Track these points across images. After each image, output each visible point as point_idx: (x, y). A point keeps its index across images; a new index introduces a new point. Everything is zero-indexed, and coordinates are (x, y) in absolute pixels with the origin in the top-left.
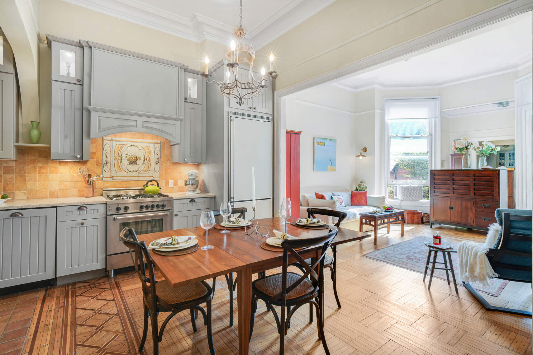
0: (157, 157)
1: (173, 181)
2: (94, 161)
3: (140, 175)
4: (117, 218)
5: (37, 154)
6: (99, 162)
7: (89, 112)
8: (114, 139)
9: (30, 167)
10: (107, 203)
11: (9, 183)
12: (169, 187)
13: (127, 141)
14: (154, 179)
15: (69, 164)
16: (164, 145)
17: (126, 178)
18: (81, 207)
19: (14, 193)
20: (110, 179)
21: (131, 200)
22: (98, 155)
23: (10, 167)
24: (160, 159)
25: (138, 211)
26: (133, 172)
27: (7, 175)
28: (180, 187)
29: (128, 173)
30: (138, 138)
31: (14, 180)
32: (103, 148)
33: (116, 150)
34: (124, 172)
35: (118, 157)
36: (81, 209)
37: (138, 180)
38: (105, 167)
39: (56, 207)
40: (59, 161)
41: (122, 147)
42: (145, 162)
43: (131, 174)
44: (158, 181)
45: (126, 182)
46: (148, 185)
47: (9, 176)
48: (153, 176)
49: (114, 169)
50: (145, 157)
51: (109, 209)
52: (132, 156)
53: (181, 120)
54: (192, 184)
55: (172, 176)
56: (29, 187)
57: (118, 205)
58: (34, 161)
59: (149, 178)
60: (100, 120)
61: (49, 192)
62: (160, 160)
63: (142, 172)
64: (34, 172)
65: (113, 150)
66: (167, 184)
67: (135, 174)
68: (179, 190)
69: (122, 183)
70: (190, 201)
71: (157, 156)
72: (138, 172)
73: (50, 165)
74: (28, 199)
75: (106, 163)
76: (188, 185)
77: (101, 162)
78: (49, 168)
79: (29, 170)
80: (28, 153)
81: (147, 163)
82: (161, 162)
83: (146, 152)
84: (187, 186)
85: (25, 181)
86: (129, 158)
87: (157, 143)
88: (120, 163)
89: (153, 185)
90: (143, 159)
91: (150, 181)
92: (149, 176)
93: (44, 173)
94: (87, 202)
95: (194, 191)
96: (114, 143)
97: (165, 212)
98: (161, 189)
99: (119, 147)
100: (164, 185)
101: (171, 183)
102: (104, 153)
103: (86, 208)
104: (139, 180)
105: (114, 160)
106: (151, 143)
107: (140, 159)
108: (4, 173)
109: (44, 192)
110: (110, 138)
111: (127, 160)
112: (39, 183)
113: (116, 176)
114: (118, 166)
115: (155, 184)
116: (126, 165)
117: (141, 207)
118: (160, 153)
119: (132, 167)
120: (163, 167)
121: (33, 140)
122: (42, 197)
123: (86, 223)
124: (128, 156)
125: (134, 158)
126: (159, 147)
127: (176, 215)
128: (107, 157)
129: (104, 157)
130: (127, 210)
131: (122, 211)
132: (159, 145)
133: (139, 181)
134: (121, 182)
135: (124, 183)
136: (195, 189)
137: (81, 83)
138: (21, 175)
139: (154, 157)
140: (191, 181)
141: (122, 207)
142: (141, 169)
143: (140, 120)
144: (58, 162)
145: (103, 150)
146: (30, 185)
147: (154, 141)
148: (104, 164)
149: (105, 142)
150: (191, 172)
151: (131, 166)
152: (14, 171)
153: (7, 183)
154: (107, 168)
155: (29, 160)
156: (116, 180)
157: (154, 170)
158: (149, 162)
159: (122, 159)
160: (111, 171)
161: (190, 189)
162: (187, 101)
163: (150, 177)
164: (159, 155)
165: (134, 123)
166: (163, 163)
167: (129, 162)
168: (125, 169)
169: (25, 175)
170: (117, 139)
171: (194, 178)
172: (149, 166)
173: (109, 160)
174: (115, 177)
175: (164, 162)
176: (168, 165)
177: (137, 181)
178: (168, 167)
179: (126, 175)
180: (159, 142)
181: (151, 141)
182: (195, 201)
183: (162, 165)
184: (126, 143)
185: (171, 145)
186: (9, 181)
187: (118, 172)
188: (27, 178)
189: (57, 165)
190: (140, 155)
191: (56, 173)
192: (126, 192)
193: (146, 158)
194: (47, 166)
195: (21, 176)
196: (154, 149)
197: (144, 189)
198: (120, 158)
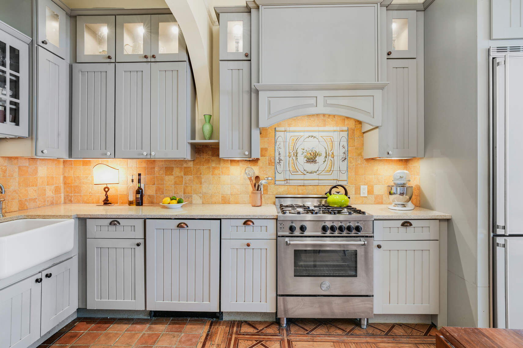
0: (344, 152)
1: (366, 186)
2: (266, 159)
3: (321, 177)
4: (291, 242)
5: (210, 153)
6: (271, 161)
7: (257, 92)
8: (288, 129)
9: (205, 167)
10: (277, 219)
11: (188, 185)
12: (362, 195)
13: (304, 131)
14: (340, 183)
15: (241, 164)
16: (353, 133)
17: (302, 181)
18: (247, 222)
19: (191, 196)
20: (283, 183)
21: (309, 217)
22: (270, 151)
23: (189, 167)
24: (348, 154)
25: (320, 234)
26: (311, 173)
27: (186, 177)
28: (377, 197)
29: (304, 174)
30: (318, 126)
31: (192, 181)
32: (276, 142)
33: (290, 144)
34: (300, 173)
35: (292, 154)
36: (247, 225)
37: (318, 184)
38: (278, 166)
39: (220, 219)
40: (231, 160)
41: (297, 140)
42: (327, 159)
43: (308, 176)
44: (346, 187)
45: (302, 187)
46: (332, 192)
47: (188, 177)
48: (338, 179)
49: (288, 169)
50: (327, 151)
51: (281, 228)
52: (310, 152)
53: (382, 88)
54: (402, 194)
55: (365, 179)
56: (204, 190)
57: (292, 222)
58: (208, 161)
59: (332, 181)
60: (269, 102)
61: (222, 197)
62: (348, 156)
63: (323, 173)
64: (208, 173)
65: (287, 143)
66: (358, 190)
67: (314, 176)
68: (375, 201)
69: (298, 188)
70: (403, 225)
71: (344, 150)
72: (318, 173)
73: (222, 165)
74: (203, 203)
75: (278, 162)
76: (394, 194)
77: (273, 161)
78: (222, 168)
79: (204, 171)
80: (203, 152)
81: (329, 159)
82: (349, 159)
83: (329, 144)
84: (392, 197)
85: (201, 184)
86: (306, 154)
87: (342, 131)
88: (295, 160)
89: (338, 193)
90: (324, 155)
91: (335, 187)
92: (332, 178)
93: (217, 174)
94: (254, 216)
95: (404, 205)
96: (289, 135)
97: (360, 240)
98: (349, 198)
99: (294, 140)
100: (354, 193)
101: (364, 190)
102: (277, 148)
103: (253, 223)
104: (320, 184)
105: (288, 157)
106: (334, 131)
107: (320, 155)
108: (184, 175)
109: (217, 196)
110: (283, 129)
111: (303, 157)
112: (213, 185)
113: (291, 178)
114: (293, 166)
115: (343, 191)
116: (302, 164)
117: (324, 229)
118: (348, 145)
119: (311, 167)
120: (352, 165)
121: (205, 136)
122: (215, 203)
123: (253, 244)
124: (305, 151)
125: (312, 154)
126: (346, 137)
127: (379, 247)
128: (280, 154)
129: (277, 154)
130: (304, 231)
131: (297, 232)
132: (346, 133)
133: (319, 186)
134: (296, 187)
135: (300, 188)
136: (405, 202)
137: (248, 58)
138: (197, 176)
139: (339, 152)
140: (398, 188)
141: (297, 226)
142: (322, 169)
143: (320, 94)
144: (230, 162)
145: (275, 145)
146: (205, 188)
147: (338, 129)
148: (277, 163)
149: (278, 134)
150: (398, 173)
151: (309, 164)
152: (192, 173)
153: (186, 185)
154: (280, 167)
155: (204, 160)
156: (290, 184)
157: (339, 170)
158: (332, 159)
159: (298, 155)
160: (285, 172)
161: (398, 201)
162: (391, 56)
163: (334, 180)
164: (346, 149)
165: (313, 101)
166: (351, 159)
167: (306, 159)
168: (302, 170)
169: (201, 177)
170: (292, 129)
171: (404, 184)
172: (333, 164)
173: (282, 158)
174: (289, 180)
175: (353, 158)
176: (359, 162)
177: (317, 186)
178: (359, 166)
179: (302, 177)
180: (346, 128)
181: (335, 128)
182: (411, 225)
183: (351, 162)
184: (302, 134)
185: (364, 133)
186: (188, 183)
187: (293, 173)
188: (203, 180)
189: (228, 165)
190: (320, 149)
191: (228, 175)
192: (303, 202)
193: (328, 154)
194: (219, 166)
195: (198, 178)
196: (339, 141)
197: (326, 198)
198: (295, 155)
